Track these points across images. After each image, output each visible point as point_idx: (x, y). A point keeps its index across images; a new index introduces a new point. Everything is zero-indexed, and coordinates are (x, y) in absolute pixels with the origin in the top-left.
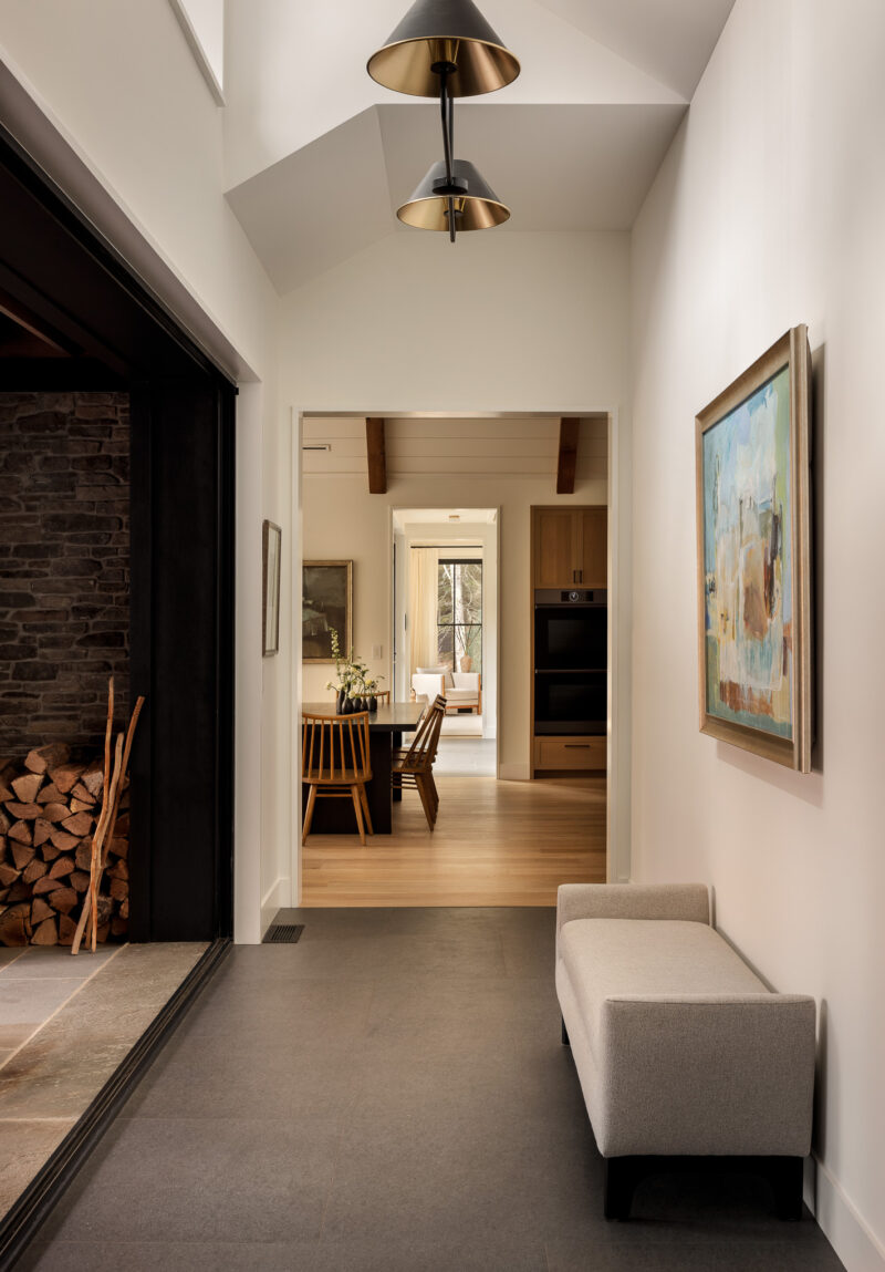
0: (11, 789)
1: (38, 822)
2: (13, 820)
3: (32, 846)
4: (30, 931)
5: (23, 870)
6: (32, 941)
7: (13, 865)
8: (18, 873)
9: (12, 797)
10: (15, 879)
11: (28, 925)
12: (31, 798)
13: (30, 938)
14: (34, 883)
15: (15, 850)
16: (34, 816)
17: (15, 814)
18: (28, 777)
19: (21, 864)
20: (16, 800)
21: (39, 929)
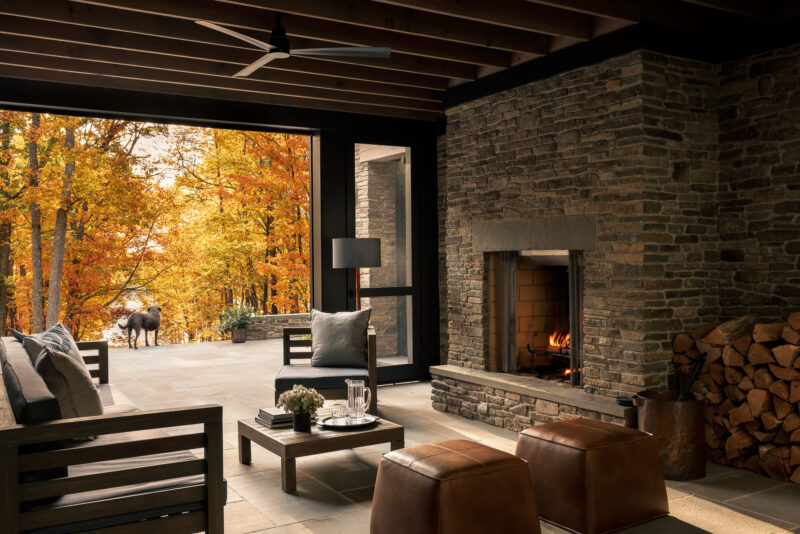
0: (772, 355)
1: (793, 383)
2: (775, 379)
3: (789, 402)
4: (789, 470)
5: (783, 419)
6: (791, 478)
7: (775, 415)
8: (778, 422)
9: (773, 361)
10: (774, 426)
11: (787, 465)
12: (787, 363)
13: (789, 476)
14: (792, 432)
15: (776, 404)
16: (789, 379)
17: (777, 375)
18: (785, 346)
19: (781, 415)
20: (776, 364)
21: (797, 470)
